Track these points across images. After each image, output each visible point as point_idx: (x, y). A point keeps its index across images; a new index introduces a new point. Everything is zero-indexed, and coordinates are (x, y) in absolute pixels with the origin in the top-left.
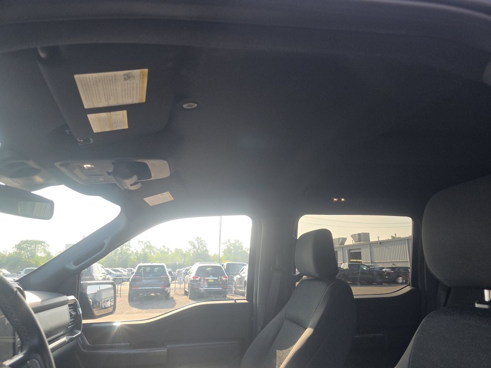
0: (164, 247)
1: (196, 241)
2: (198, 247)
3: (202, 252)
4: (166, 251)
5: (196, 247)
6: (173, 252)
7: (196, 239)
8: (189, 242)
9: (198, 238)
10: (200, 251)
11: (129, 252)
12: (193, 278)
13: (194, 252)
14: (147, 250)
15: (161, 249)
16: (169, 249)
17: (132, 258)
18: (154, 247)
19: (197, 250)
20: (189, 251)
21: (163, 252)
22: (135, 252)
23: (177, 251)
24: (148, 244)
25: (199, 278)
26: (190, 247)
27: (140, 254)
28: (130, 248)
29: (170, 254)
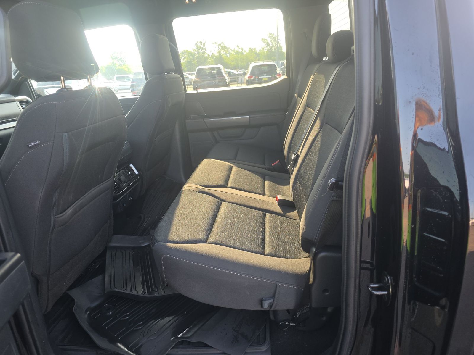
0: (238, 47)
1: (269, 37)
2: (272, 44)
3: (276, 49)
4: (241, 51)
5: (270, 45)
6: (247, 52)
7: (269, 35)
8: (263, 39)
9: (270, 34)
10: (274, 49)
11: (206, 55)
12: (248, 78)
13: (268, 50)
14: (223, 52)
15: (236, 49)
16: (243, 49)
17: (209, 61)
18: (228, 48)
19: (271, 48)
20: (262, 49)
21: (237, 53)
22: (210, 54)
23: (251, 50)
24: (222, 45)
25: (254, 77)
26: (264, 45)
27: (216, 56)
28: (206, 52)
29: (244, 53)
